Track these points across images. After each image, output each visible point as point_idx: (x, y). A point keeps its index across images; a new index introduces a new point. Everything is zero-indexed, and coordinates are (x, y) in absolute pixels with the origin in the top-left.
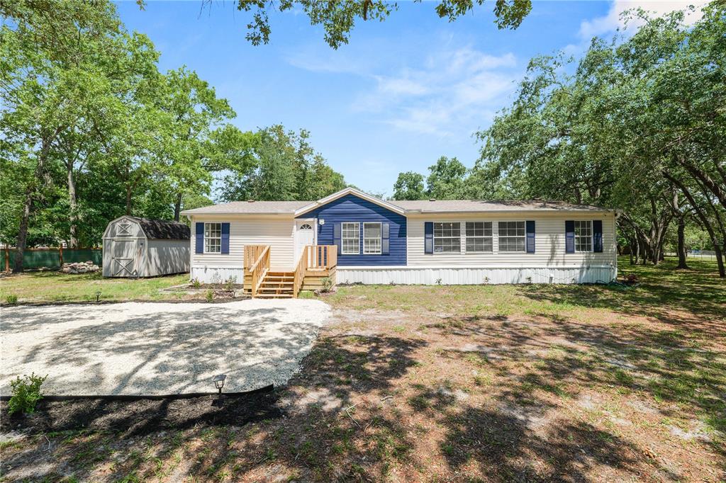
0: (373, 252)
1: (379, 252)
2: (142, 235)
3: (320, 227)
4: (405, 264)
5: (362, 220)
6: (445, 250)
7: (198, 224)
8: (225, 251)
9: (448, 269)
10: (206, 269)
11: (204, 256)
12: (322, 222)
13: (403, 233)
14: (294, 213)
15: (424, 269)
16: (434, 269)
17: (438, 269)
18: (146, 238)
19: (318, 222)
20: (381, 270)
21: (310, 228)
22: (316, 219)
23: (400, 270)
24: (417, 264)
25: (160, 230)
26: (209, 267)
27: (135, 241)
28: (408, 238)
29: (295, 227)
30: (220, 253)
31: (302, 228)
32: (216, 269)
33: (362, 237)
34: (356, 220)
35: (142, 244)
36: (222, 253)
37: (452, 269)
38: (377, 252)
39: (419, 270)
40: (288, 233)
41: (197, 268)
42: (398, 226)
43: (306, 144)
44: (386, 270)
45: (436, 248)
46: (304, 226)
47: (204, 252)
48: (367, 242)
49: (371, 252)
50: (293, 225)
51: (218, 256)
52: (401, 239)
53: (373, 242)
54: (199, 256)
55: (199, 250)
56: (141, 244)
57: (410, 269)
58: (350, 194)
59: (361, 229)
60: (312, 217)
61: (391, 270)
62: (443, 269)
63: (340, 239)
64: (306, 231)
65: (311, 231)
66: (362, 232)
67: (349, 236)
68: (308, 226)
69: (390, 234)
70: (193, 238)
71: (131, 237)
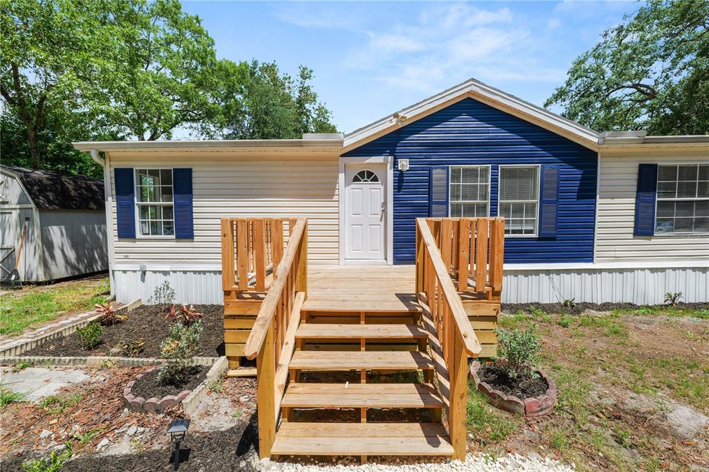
0: (520, 232)
1: (531, 232)
2: (28, 202)
3: (400, 177)
4: (590, 259)
5: (495, 160)
6: (677, 228)
7: (118, 172)
8: (185, 232)
9: (684, 269)
10: (144, 273)
11: (138, 244)
12: (404, 164)
13: (588, 190)
14: (342, 142)
15: (632, 270)
16: (653, 270)
17: (663, 270)
18: (33, 205)
19: (395, 163)
20: (537, 272)
21: (375, 179)
22: (390, 158)
23: (579, 272)
24: (617, 259)
25: (73, 193)
26: (150, 267)
27: (15, 214)
28: (599, 201)
29: (342, 176)
30: (173, 237)
31: (356, 179)
32: (165, 273)
33: (494, 199)
34: (482, 159)
35: (27, 219)
36: (179, 238)
37: (694, 269)
38: (527, 232)
39: (621, 271)
40: (327, 191)
41: (125, 272)
42: (577, 173)
43: (308, 88)
44: (548, 272)
45: (660, 222)
46: (362, 174)
47: (138, 235)
48: (505, 210)
49: (514, 232)
50: (338, 172)
51: (169, 244)
52: (583, 205)
53: (518, 210)
54: (126, 244)
55: (126, 232)
56: (25, 218)
57: (600, 271)
58: (469, 98)
59: (494, 180)
60: (379, 153)
61: (558, 272)
62: (674, 269)
63: (447, 203)
64: (366, 187)
65: (378, 186)
66: (494, 188)
67: (465, 197)
68: (369, 176)
69: (559, 191)
70: (111, 205)
71: (6, 206)
